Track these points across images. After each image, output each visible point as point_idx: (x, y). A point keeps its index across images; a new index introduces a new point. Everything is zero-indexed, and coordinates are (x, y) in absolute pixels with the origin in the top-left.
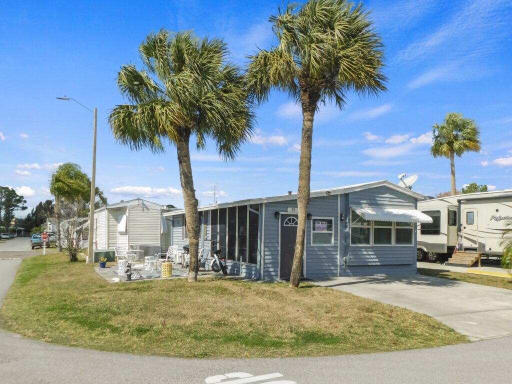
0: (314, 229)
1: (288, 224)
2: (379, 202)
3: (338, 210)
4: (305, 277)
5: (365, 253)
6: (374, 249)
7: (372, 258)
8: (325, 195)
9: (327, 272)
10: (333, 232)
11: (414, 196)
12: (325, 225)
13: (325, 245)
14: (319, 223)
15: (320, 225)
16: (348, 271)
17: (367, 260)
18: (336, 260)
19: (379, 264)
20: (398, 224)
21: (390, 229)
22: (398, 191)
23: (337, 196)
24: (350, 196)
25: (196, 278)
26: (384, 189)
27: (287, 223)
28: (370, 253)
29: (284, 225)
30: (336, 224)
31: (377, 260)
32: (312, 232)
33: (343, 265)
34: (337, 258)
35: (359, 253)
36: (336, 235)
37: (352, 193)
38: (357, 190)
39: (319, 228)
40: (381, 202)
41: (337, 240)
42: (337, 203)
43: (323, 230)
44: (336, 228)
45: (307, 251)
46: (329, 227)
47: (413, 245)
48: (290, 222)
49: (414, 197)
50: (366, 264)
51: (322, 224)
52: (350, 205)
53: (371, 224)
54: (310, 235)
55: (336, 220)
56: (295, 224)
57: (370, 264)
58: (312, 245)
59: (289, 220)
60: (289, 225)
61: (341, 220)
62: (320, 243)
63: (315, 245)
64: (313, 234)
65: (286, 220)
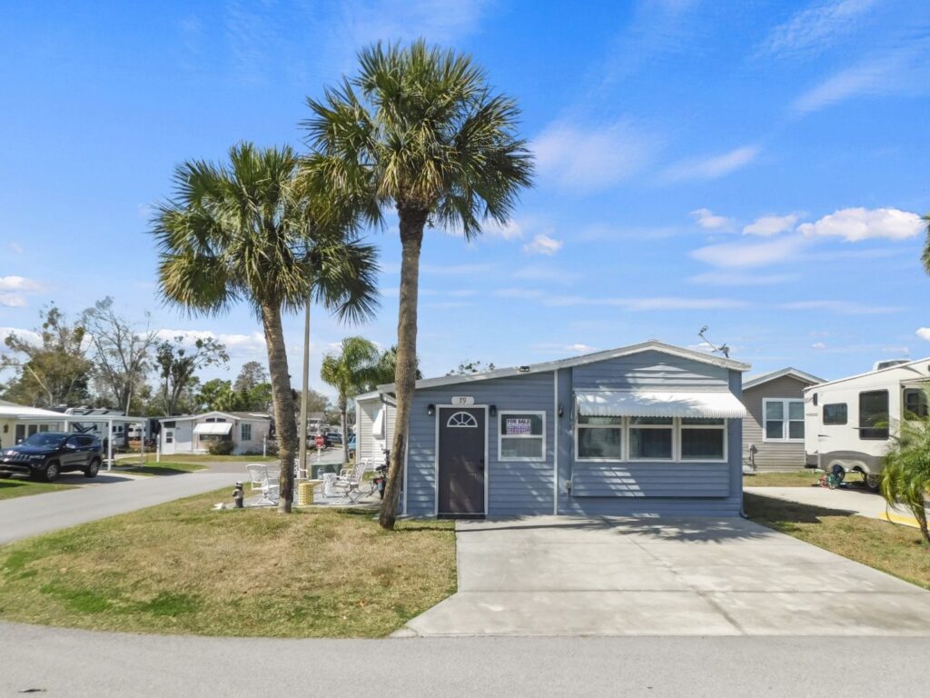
0: (504, 432)
1: (456, 424)
2: (631, 381)
3: (553, 397)
4: (486, 513)
5: (607, 474)
6: (633, 468)
7: (623, 482)
8: (518, 373)
9: (531, 507)
10: (543, 436)
11: (725, 366)
12: (528, 424)
13: (526, 459)
14: (515, 422)
15: (517, 424)
16: (576, 505)
17: (613, 487)
18: (550, 486)
19: (641, 494)
20: (685, 421)
21: (670, 430)
22: (686, 359)
23: (551, 373)
24: (575, 372)
25: (288, 509)
26: (650, 358)
27: (453, 422)
28: (619, 474)
29: (448, 426)
30: (550, 423)
31: (636, 487)
32: (500, 436)
33: (564, 494)
34: (552, 483)
35: (594, 474)
36: (550, 443)
37: (578, 366)
38: (585, 362)
39: (515, 430)
40: (640, 381)
41: (553, 450)
42: (553, 386)
43: (521, 432)
44: (550, 429)
45: (489, 469)
46: (536, 428)
47: (725, 460)
48: (460, 421)
49: (727, 368)
50: (612, 494)
51: (519, 422)
52: (576, 389)
53: (623, 422)
54: (497, 442)
55: (550, 416)
56: (468, 424)
57: (619, 494)
58: (500, 458)
59: (458, 417)
60: (458, 426)
61: (561, 416)
62: (519, 455)
63: (505, 459)
64: (503, 440)
65: (452, 417)
